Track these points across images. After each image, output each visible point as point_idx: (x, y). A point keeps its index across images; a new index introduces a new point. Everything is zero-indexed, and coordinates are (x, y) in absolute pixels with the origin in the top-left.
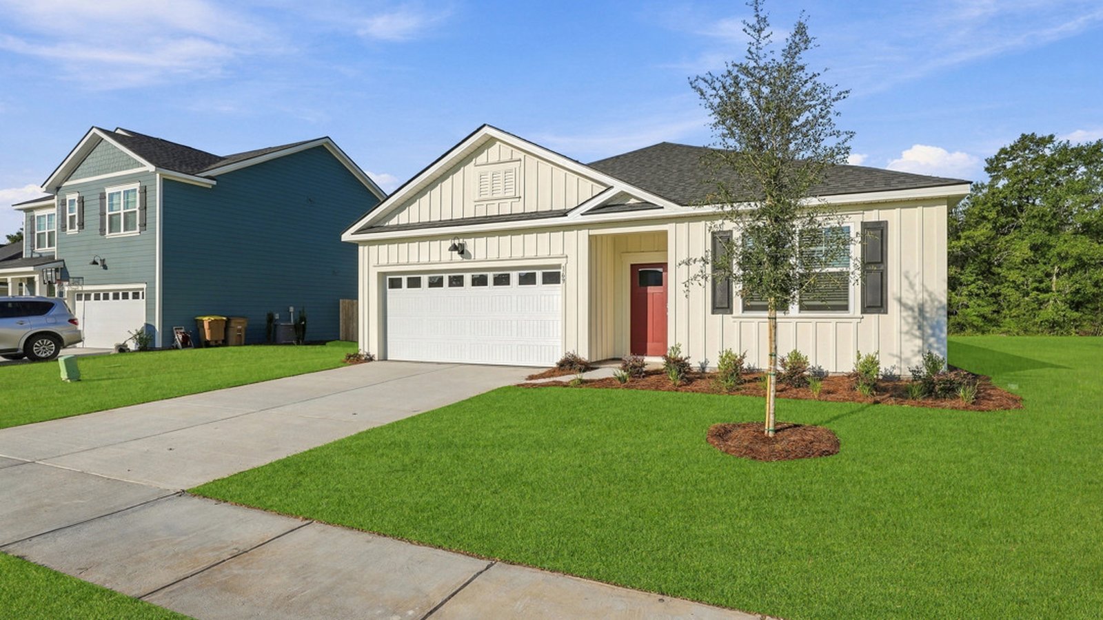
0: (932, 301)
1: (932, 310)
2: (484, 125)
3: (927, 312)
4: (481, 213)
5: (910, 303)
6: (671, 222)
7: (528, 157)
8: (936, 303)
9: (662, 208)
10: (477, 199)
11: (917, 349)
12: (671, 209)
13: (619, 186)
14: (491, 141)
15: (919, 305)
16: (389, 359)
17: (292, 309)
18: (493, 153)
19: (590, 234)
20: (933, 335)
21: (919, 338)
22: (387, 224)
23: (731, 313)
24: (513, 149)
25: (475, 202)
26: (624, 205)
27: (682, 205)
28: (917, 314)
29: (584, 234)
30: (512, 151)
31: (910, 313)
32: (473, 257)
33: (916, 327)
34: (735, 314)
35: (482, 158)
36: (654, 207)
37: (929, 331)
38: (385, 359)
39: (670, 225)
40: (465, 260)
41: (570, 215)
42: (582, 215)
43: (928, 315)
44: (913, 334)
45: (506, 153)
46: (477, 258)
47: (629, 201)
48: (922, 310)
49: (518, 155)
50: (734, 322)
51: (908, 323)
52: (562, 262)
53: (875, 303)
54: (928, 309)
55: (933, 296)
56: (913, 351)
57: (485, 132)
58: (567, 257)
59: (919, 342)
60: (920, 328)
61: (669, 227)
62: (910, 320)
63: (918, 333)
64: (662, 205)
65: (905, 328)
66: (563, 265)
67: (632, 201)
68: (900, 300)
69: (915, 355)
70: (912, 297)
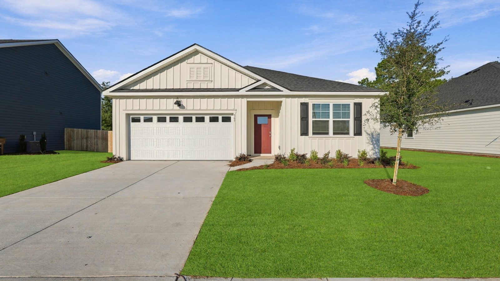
0: (376, 132)
1: (375, 135)
2: (195, 44)
3: (374, 136)
4: (191, 86)
5: (369, 132)
6: (284, 98)
7: (216, 63)
8: (377, 133)
9: (282, 91)
10: (188, 80)
11: (371, 149)
12: (286, 92)
13: (264, 80)
14: (196, 52)
15: (372, 133)
16: (131, 159)
17: (35, 133)
18: (197, 58)
19: (248, 100)
20: (376, 144)
21: (372, 145)
22: (132, 88)
23: (308, 135)
24: (208, 58)
25: (187, 81)
26: (263, 89)
27: (291, 91)
28: (371, 136)
29: (245, 101)
30: (208, 59)
31: (369, 136)
32: (186, 108)
33: (371, 141)
34: (309, 136)
35: (191, 60)
36: (279, 90)
37: (375, 142)
38: (129, 159)
39: (283, 98)
40: (181, 109)
41: (240, 91)
42: (246, 91)
43: (374, 137)
44: (370, 144)
45: (205, 59)
46: (188, 108)
47: (265, 87)
48: (372, 134)
49: (211, 61)
50: (309, 139)
51: (368, 140)
52: (234, 112)
53: (358, 132)
54: (374, 135)
55: (376, 130)
56: (370, 149)
57: (196, 48)
58: (236, 110)
59: (372, 146)
60: (372, 141)
61: (283, 99)
62: (369, 138)
63: (371, 143)
64: (282, 90)
65: (368, 141)
66: (234, 113)
67: (267, 87)
68: (366, 131)
69: (370, 151)
70: (369, 130)
